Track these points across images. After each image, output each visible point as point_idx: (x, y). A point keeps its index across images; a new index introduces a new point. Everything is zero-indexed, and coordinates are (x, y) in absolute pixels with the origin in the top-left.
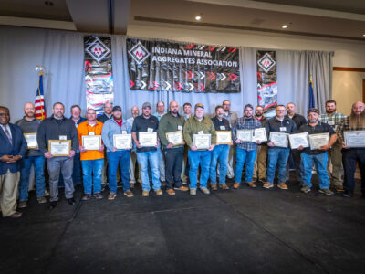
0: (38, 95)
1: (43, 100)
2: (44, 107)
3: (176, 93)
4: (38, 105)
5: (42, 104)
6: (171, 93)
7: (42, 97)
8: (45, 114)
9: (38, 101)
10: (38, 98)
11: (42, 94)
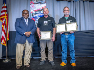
0: (3, 4)
1: (6, 7)
2: (6, 11)
3: (85, 2)
4: (3, 9)
5: (6, 9)
6: (82, 2)
7: (6, 5)
8: (7, 15)
9: (3, 7)
10: (3, 6)
11: (6, 3)
